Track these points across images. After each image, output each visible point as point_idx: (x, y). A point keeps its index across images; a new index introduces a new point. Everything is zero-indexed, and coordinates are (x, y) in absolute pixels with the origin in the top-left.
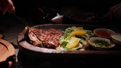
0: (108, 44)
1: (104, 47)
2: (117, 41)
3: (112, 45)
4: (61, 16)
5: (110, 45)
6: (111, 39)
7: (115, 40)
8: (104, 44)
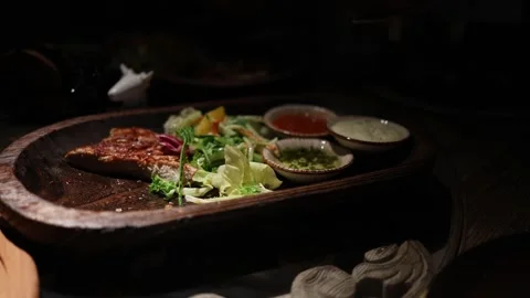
0: (328, 157)
1: (319, 167)
2: (352, 140)
3: (340, 157)
4: (144, 76)
5: (335, 159)
6: (332, 138)
7: (345, 138)
8: (315, 159)
